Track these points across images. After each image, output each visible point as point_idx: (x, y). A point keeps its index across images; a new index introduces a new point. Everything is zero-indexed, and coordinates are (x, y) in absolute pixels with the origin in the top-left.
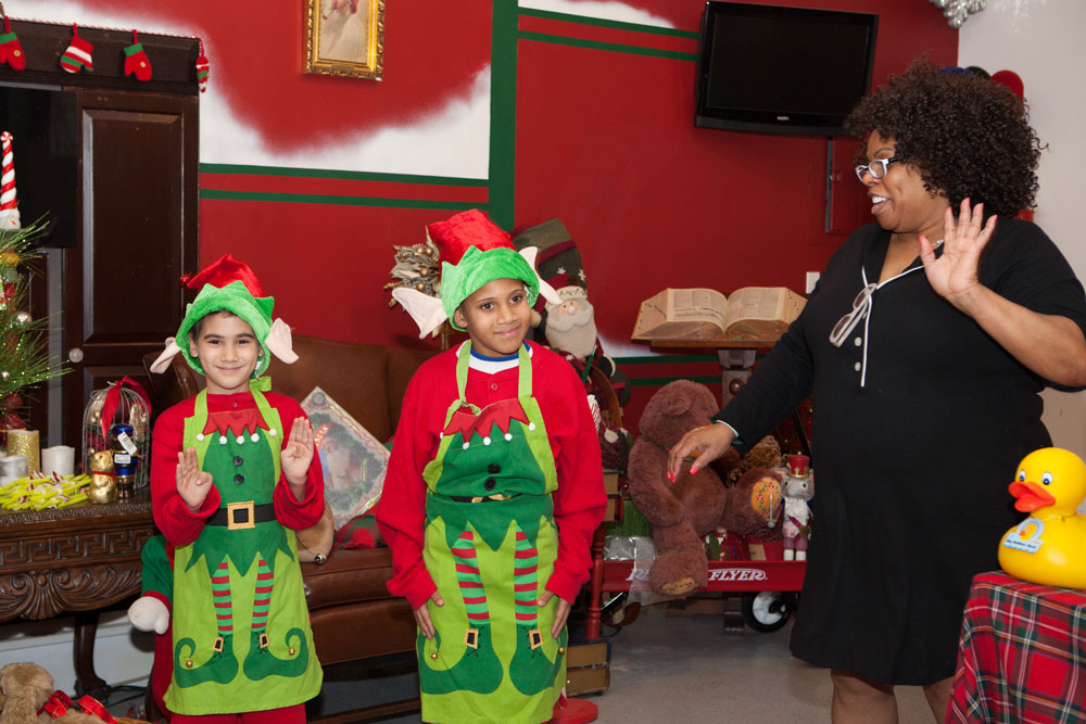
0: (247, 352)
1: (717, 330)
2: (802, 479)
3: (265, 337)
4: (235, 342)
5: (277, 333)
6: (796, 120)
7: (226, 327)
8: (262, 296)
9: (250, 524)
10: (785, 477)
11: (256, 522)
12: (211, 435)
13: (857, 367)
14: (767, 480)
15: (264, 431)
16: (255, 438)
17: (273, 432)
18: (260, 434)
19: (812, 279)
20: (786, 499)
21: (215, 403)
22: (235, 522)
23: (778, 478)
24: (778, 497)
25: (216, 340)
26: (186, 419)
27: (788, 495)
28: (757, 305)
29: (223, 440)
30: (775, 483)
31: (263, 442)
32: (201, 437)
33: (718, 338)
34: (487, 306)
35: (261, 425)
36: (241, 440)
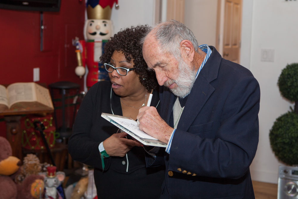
1: (6, 107)
2: (53, 178)
6: (31, 4)
10: (45, 177)
13: (124, 163)
14: (37, 181)
19: (36, 72)
20: (47, 188)
23: (42, 178)
24: (43, 188)
27: (48, 186)
28: (23, 93)
30: (42, 181)
33: (6, 111)
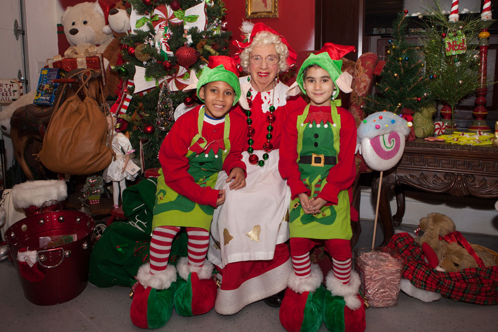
0: (326, 87)
3: (336, 79)
4: (321, 81)
5: (343, 78)
7: (317, 73)
8: (337, 59)
9: (322, 165)
11: (325, 164)
12: (307, 124)
15: (331, 124)
16: (326, 126)
17: (335, 125)
18: (329, 125)
21: (312, 109)
22: (315, 162)
25: (312, 80)
26: (298, 116)
29: (311, 126)
31: (329, 128)
32: (302, 125)
34: (213, 91)
35: (330, 120)
36: (318, 126)
